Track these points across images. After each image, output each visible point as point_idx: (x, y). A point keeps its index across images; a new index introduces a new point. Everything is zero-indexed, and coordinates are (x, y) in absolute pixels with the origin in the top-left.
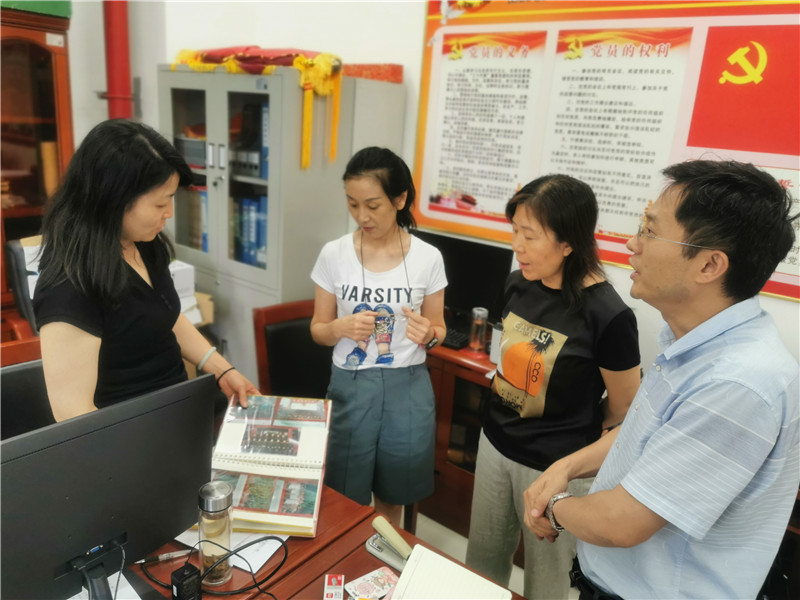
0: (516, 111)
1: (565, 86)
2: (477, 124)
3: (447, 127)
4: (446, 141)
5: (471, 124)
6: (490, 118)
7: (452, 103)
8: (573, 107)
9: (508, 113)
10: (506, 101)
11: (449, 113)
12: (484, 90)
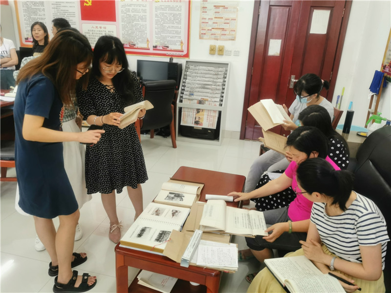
0: (42, 13)
1: (53, 6)
2: (33, 16)
3: (25, 18)
4: (26, 21)
5: (31, 17)
6: (36, 15)
7: (25, 11)
8: (56, 11)
9: (41, 13)
10: (39, 10)
11: (25, 14)
12: (33, 7)
